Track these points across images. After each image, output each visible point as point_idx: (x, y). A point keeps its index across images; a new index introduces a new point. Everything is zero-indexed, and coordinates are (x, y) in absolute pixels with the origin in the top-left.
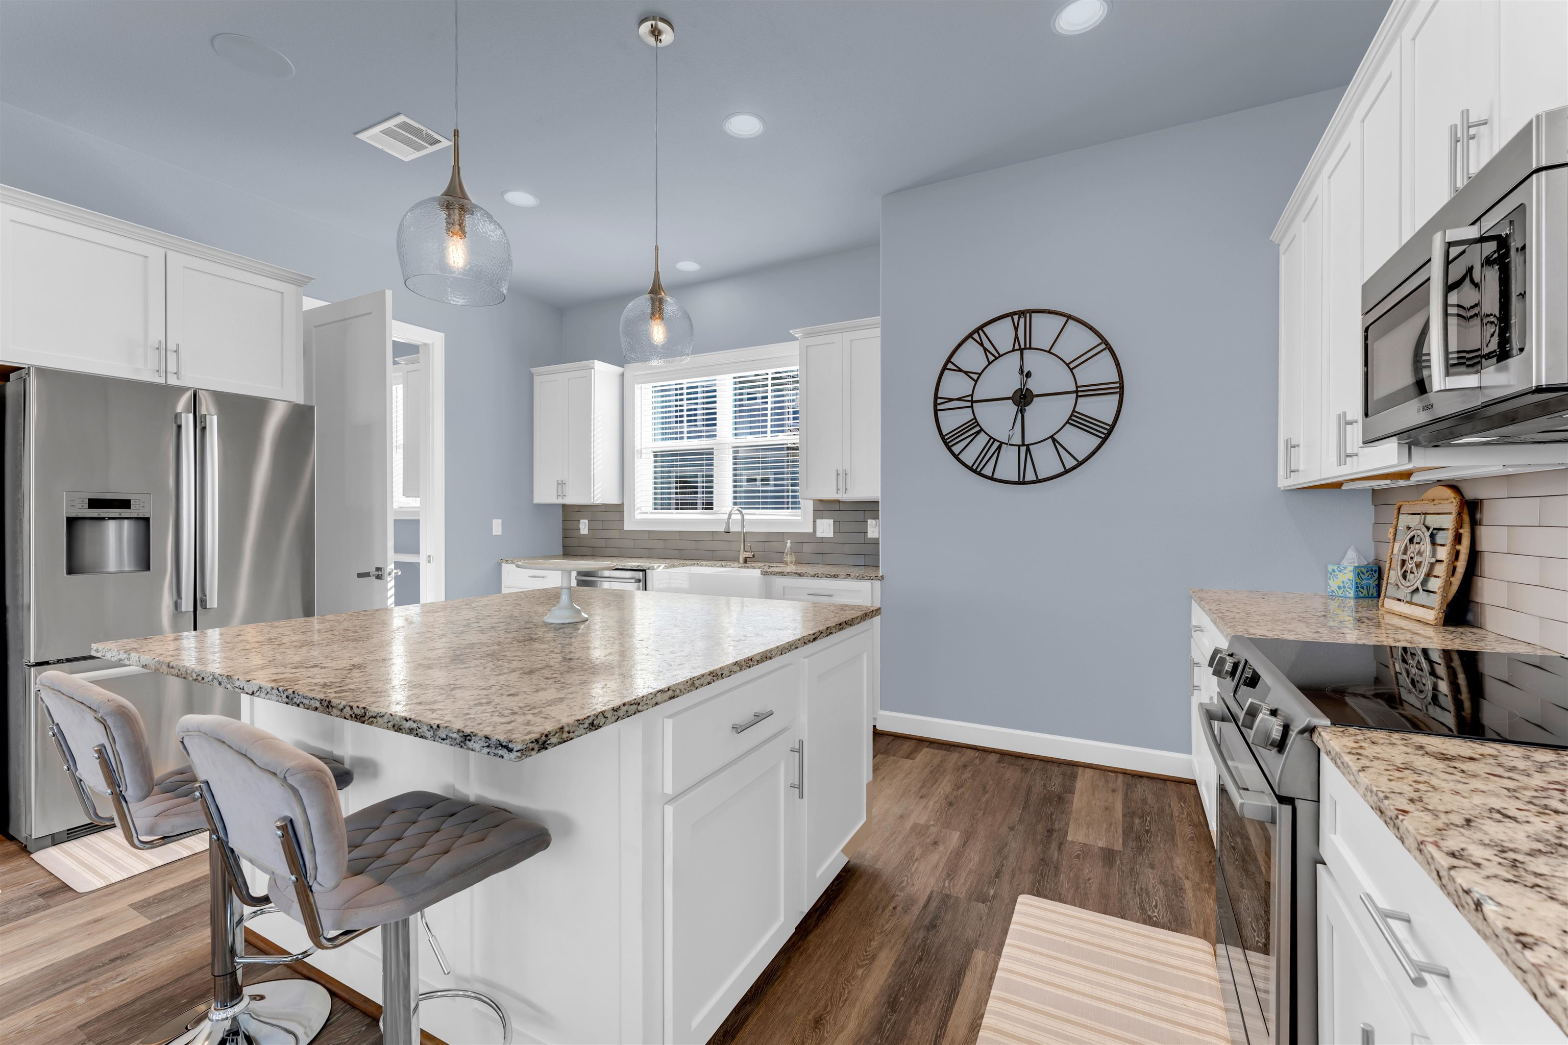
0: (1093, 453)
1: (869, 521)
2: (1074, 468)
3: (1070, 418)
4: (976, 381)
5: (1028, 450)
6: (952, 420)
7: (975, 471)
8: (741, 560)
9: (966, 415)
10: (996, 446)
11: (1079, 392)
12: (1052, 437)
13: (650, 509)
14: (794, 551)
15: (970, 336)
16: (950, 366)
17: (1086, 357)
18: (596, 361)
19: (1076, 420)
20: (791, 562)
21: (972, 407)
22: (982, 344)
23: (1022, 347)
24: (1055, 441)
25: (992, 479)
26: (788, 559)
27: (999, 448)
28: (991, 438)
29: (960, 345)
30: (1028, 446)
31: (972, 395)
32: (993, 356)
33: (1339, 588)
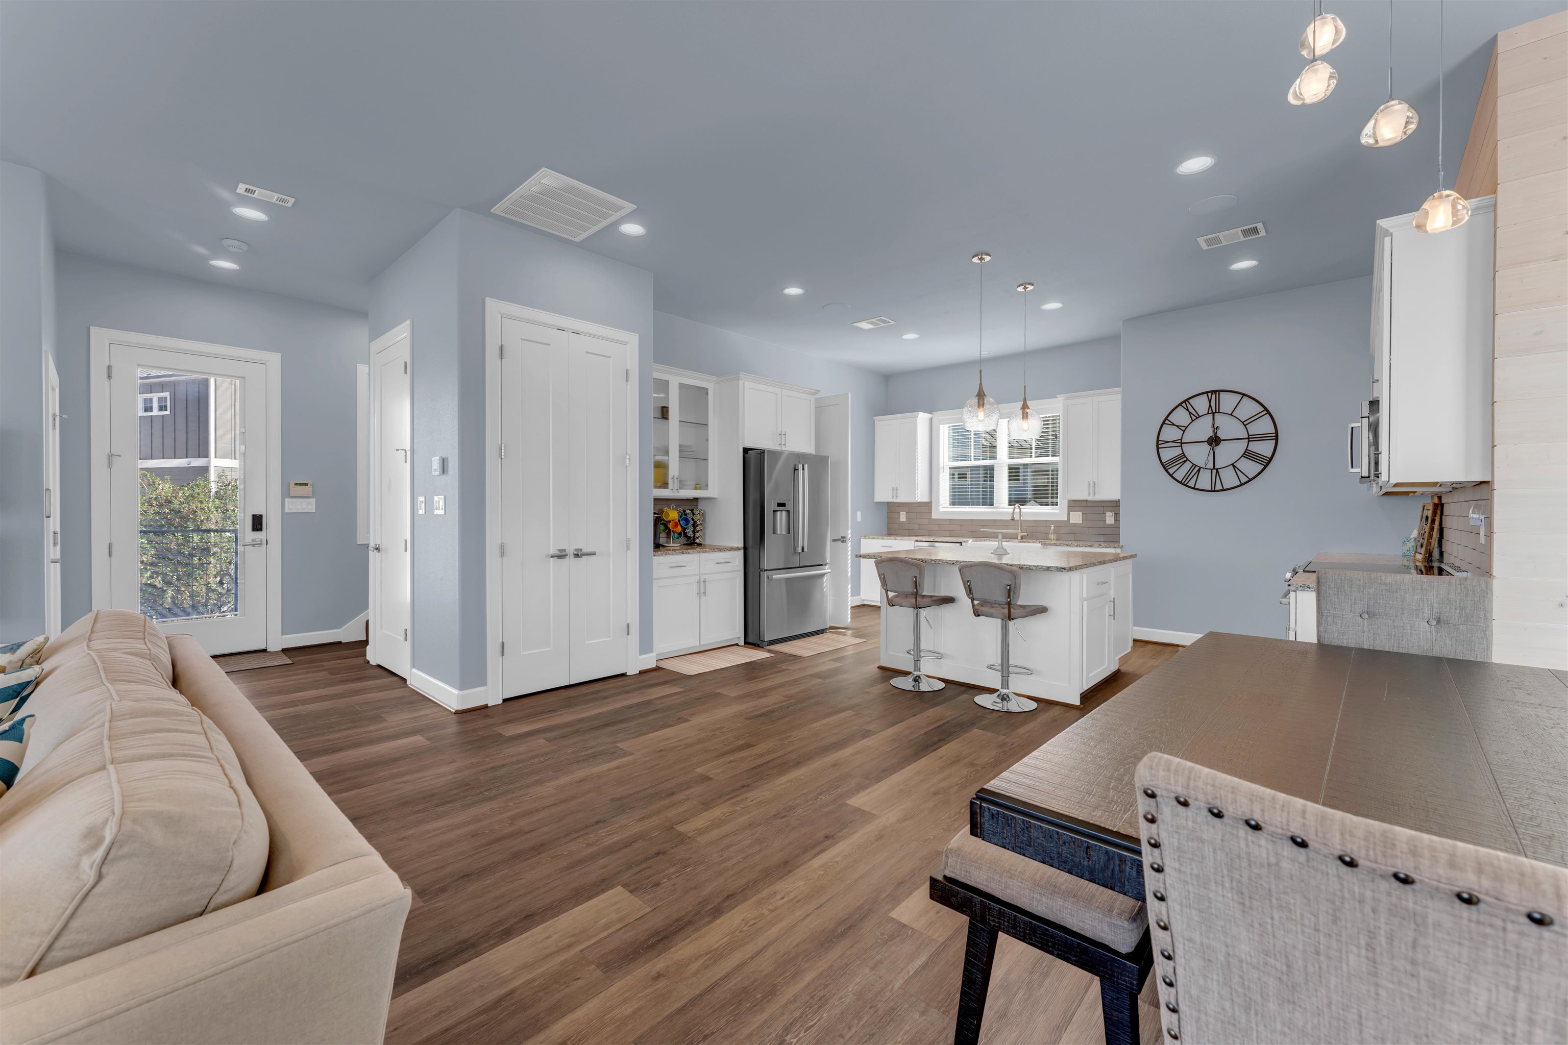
0: (1259, 474)
1: (1107, 513)
2: (1246, 483)
3: (1244, 454)
4: (1184, 431)
5: (1217, 472)
6: (1168, 454)
7: (1183, 484)
8: (1019, 538)
9: (1178, 451)
10: (1197, 470)
11: (1249, 439)
12: (1232, 464)
13: (947, 505)
14: (1055, 532)
15: (1180, 404)
16: (1167, 422)
17: (1255, 418)
18: (920, 413)
19: (1248, 454)
20: (1054, 539)
21: (1181, 446)
22: (1187, 410)
23: (1214, 412)
24: (1234, 467)
25: (1194, 488)
26: (1052, 537)
27: (1199, 470)
28: (1194, 464)
29: (1173, 410)
30: (1217, 469)
31: (1181, 439)
32: (1195, 417)
33: (1408, 551)
